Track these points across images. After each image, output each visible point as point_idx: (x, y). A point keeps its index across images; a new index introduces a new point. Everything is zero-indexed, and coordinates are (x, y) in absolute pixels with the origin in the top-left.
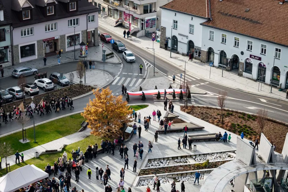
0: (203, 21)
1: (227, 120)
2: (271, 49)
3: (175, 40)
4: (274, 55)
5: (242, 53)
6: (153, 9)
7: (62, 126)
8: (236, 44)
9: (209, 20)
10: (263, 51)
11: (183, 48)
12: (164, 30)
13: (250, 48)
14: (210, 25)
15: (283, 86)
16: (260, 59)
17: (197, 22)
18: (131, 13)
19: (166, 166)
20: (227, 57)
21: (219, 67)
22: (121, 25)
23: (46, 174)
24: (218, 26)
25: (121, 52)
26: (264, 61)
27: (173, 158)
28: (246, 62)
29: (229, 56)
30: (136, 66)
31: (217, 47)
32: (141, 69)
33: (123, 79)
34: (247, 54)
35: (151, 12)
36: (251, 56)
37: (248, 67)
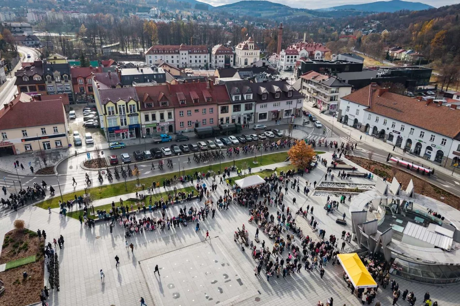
0: (365, 108)
1: (372, 166)
2: (408, 128)
3: (346, 117)
4: (409, 131)
5: (388, 129)
6: (336, 99)
7: (276, 157)
8: (385, 123)
9: (369, 107)
10: (402, 129)
11: (351, 122)
12: (340, 111)
13: (393, 126)
14: (370, 110)
15: (413, 151)
16: (399, 133)
17: (362, 108)
18: (323, 100)
19: (332, 187)
20: (378, 130)
21: (372, 136)
22: (316, 107)
23: (265, 181)
24: (375, 112)
25: (314, 121)
26: (402, 135)
27: (336, 183)
28: (390, 134)
29: (379, 130)
30: (321, 130)
31: (372, 124)
32: (324, 132)
33: (313, 136)
34: (391, 130)
35: (334, 100)
36: (393, 131)
37: (391, 137)
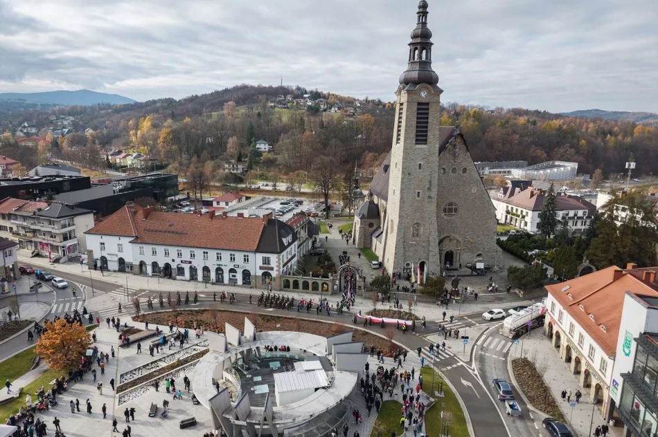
0: (132, 239)
1: (179, 318)
2: (199, 253)
3: (104, 260)
4: (203, 258)
5: (173, 261)
6: (73, 236)
7: (8, 370)
8: (167, 254)
9: (137, 237)
10: (193, 256)
11: (113, 265)
12: (90, 253)
13: (180, 255)
14: (139, 241)
15: (214, 281)
16: (190, 262)
17: (125, 241)
18: (50, 242)
19: (140, 376)
20: (160, 266)
21: (153, 276)
22: (38, 255)
24: (147, 241)
25: (49, 280)
26: (194, 264)
27: (144, 366)
28: (178, 267)
29: (161, 265)
30: (69, 291)
31: (149, 260)
32: (74, 293)
33: (62, 305)
34: (178, 261)
35: (70, 238)
36: (182, 262)
37: (181, 271)
